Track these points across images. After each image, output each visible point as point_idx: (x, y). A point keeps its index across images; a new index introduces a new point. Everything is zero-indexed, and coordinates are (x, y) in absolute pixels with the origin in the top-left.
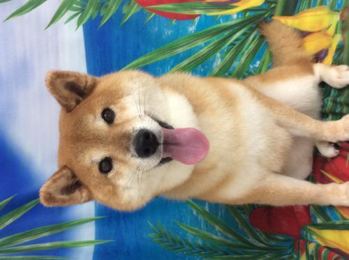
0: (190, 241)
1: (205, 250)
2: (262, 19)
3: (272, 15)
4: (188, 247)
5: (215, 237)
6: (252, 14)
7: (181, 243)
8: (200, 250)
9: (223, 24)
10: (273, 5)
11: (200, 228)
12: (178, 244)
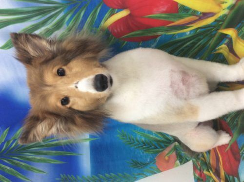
0: (138, 138)
1: (145, 145)
2: (209, 33)
3: (218, 30)
4: (137, 142)
5: (151, 136)
6: (202, 30)
7: (134, 140)
8: (143, 145)
9: (177, 38)
10: (221, 23)
11: (145, 133)
12: (132, 141)
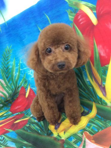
4: (6, 63)
5: (14, 73)
8: (6, 68)
11: (16, 67)
12: (7, 59)
